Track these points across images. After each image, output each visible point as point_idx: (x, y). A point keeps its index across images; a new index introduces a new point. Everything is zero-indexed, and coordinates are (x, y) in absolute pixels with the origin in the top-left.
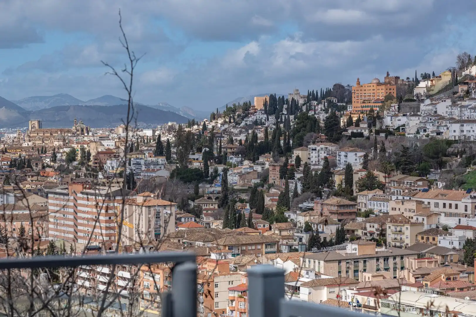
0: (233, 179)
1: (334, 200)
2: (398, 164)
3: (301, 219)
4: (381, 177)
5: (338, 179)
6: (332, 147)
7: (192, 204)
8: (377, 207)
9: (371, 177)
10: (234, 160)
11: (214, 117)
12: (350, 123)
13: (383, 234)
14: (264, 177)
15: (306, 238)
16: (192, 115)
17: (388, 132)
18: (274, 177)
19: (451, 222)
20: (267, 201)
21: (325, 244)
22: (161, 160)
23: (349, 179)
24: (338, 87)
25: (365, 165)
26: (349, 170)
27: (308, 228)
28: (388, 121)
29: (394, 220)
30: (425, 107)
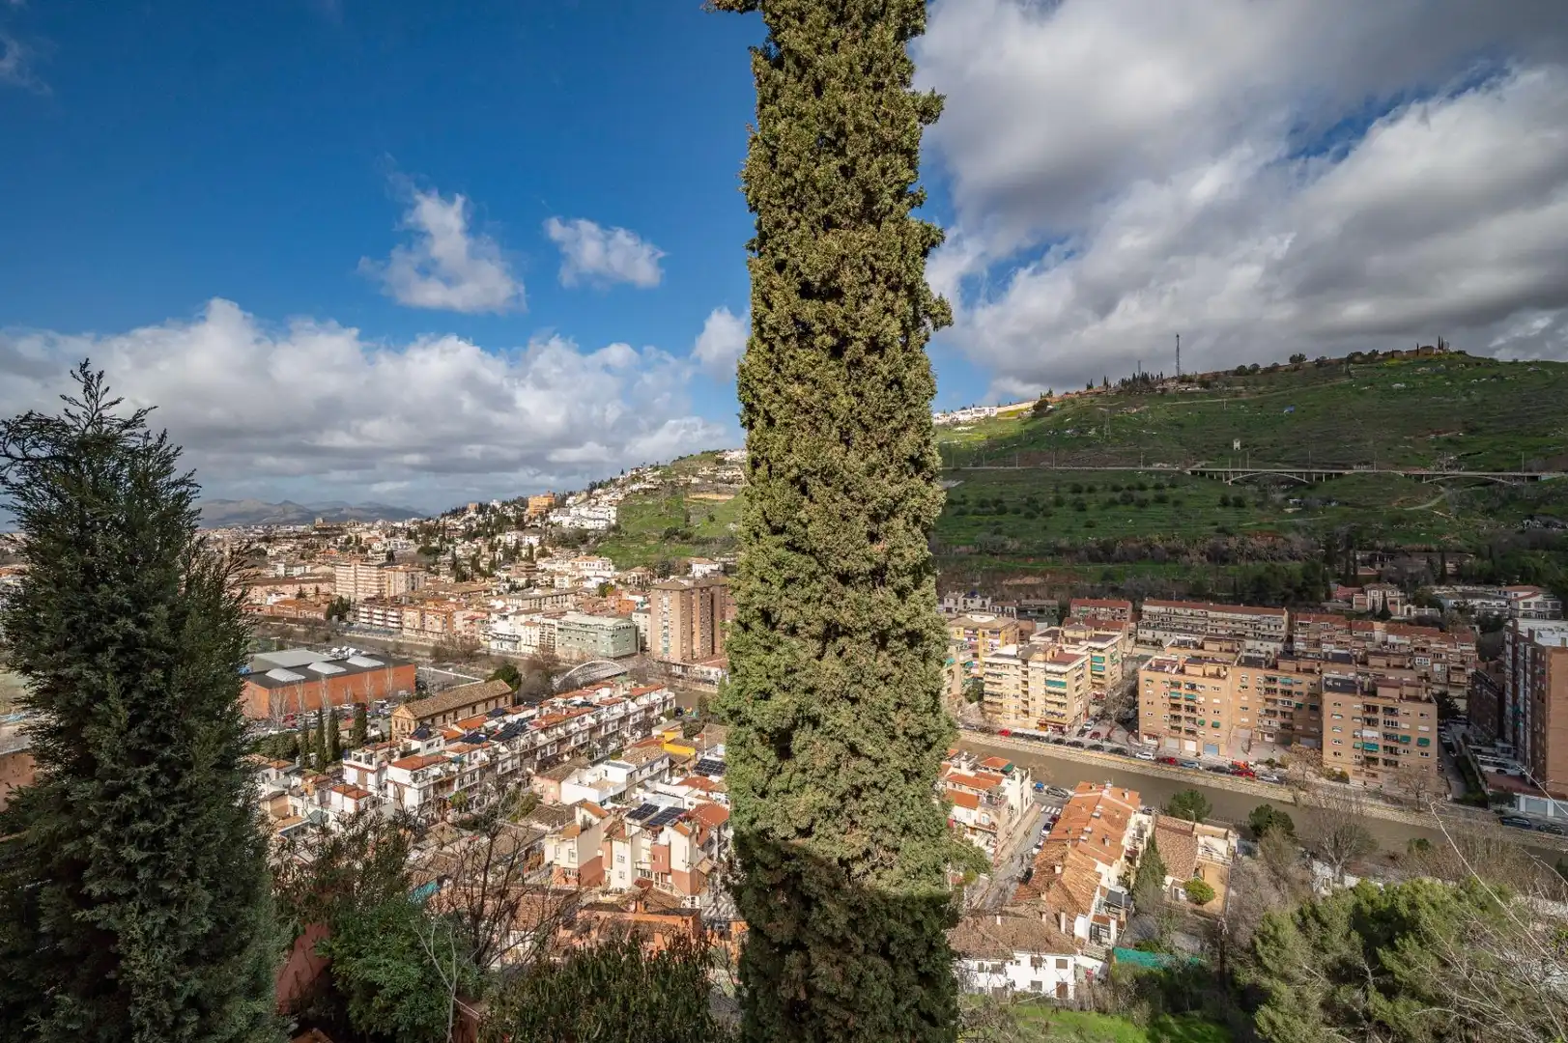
0: (459, 552)
1: (523, 563)
2: (559, 543)
3: (504, 575)
4: (550, 550)
5: (524, 552)
6: (520, 533)
7: (433, 568)
8: (549, 567)
9: (544, 550)
10: (459, 541)
11: (443, 516)
12: (530, 519)
13: (553, 581)
14: (479, 551)
15: (507, 586)
16: (430, 514)
17: (553, 525)
18: (485, 550)
19: (591, 574)
20: (481, 565)
21: (517, 589)
22: (412, 542)
23: (531, 552)
24: (521, 498)
25: (541, 543)
26: (531, 547)
27: (508, 580)
28: (552, 518)
29: (559, 574)
30: (573, 511)
